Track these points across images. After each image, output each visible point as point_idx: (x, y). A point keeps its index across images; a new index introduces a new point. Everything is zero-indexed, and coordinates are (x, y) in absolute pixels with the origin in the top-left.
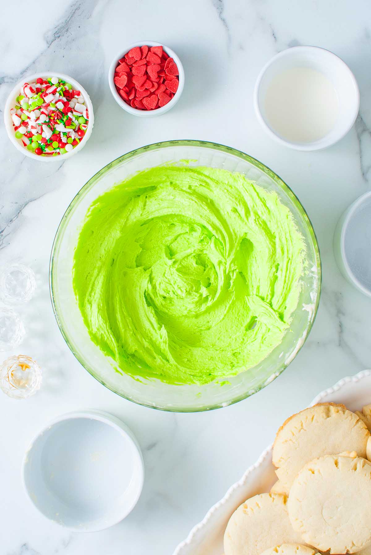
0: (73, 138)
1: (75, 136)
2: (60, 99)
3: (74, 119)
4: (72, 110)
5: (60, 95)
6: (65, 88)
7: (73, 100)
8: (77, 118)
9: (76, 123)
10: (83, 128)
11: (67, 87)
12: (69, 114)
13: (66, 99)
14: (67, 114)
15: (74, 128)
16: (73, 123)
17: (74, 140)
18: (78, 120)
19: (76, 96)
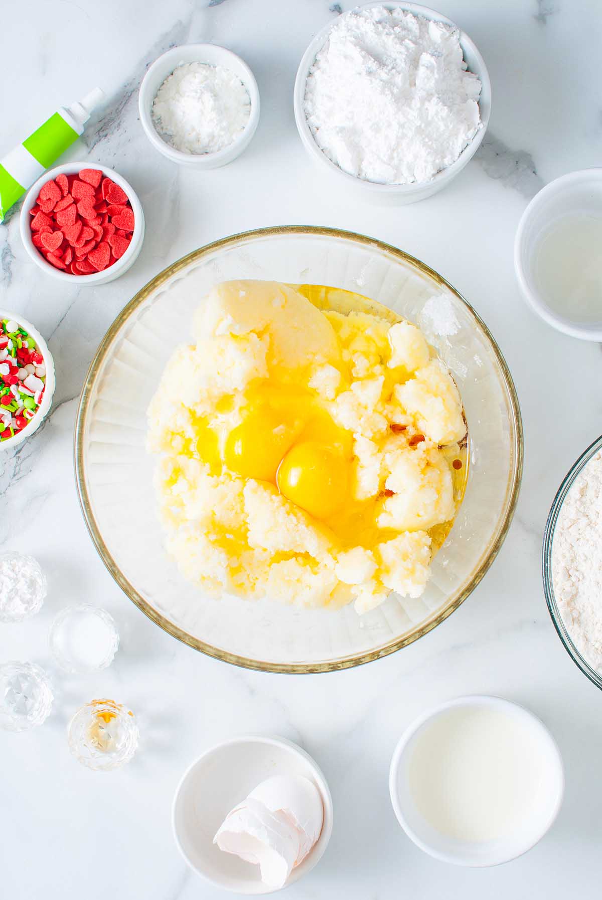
0: (6, 425)
1: (10, 424)
2: (7, 359)
3: (17, 397)
4: (19, 382)
5: (10, 353)
6: (23, 344)
7: (29, 366)
8: (23, 397)
9: (19, 403)
10: (26, 415)
11: (27, 344)
12: (13, 387)
13: (18, 362)
14: (9, 386)
15: (13, 411)
16: (13, 403)
17: (8, 429)
18: (23, 401)
19: (34, 363)
